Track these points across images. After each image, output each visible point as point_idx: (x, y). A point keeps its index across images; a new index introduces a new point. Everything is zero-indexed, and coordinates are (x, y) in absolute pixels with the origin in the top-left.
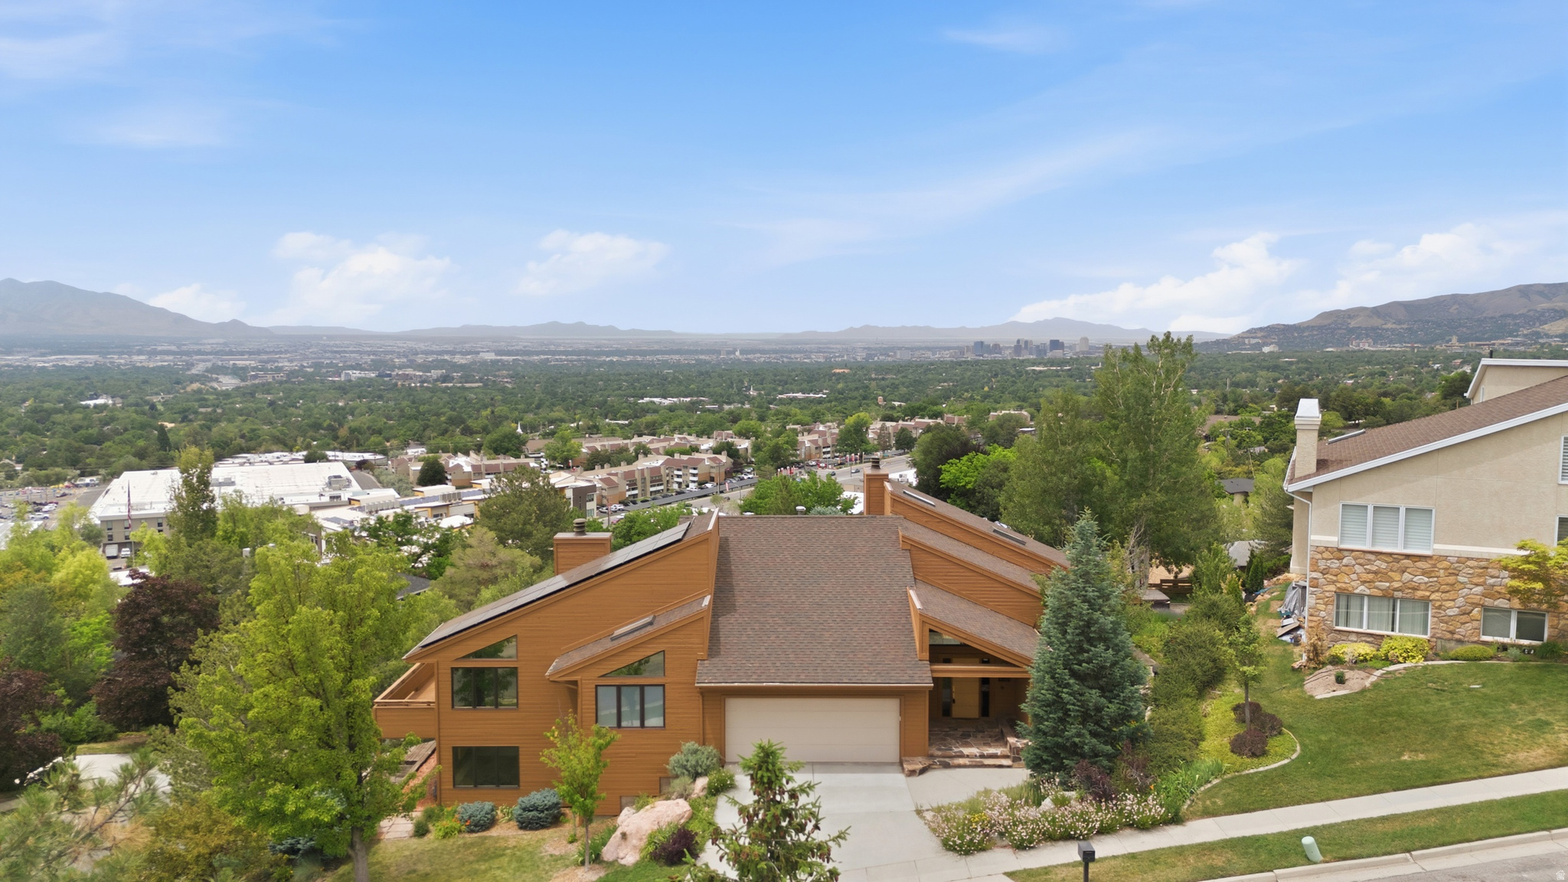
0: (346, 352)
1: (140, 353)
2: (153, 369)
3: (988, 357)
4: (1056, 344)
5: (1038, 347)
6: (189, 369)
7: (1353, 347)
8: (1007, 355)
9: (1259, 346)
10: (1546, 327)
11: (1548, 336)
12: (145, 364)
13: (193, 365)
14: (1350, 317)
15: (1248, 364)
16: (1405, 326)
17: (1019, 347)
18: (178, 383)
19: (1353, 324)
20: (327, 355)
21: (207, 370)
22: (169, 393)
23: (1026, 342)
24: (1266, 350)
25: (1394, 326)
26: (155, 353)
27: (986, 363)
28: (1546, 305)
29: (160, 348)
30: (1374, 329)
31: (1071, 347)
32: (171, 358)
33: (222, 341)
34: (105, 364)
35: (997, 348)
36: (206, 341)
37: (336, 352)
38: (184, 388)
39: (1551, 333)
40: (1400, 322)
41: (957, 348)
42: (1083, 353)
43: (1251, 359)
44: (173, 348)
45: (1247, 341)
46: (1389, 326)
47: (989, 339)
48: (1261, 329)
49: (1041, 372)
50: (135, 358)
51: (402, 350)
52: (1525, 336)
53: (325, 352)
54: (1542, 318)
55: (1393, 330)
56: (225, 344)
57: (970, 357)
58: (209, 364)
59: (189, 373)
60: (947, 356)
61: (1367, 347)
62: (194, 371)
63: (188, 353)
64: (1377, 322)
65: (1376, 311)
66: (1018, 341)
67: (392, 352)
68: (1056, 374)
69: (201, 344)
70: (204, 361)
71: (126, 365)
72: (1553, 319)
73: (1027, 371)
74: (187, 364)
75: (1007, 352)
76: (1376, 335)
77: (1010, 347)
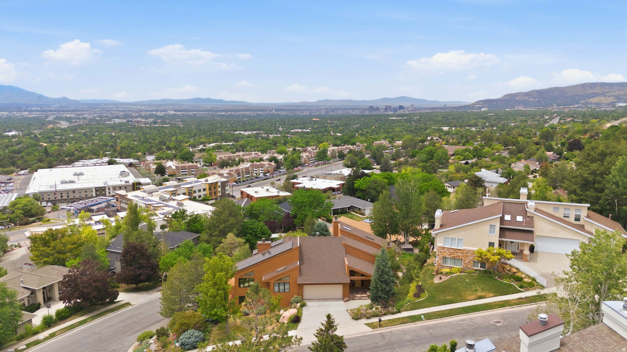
0: (112, 111)
1: (25, 111)
2: (32, 118)
3: (374, 113)
4: (401, 107)
5: (394, 108)
6: (47, 118)
7: (516, 109)
8: (382, 112)
9: (480, 108)
10: (591, 100)
11: (591, 104)
12: (28, 116)
13: (48, 116)
14: (516, 96)
15: (475, 116)
16: (537, 100)
17: (387, 108)
18: (44, 125)
19: (517, 98)
20: (104, 112)
21: (55, 119)
22: (41, 129)
23: (389, 107)
24: (483, 110)
25: (533, 100)
26: (31, 111)
27: (373, 116)
28: (592, 91)
29: (33, 109)
30: (525, 101)
31: (407, 108)
32: (39, 113)
33: (59, 106)
34: (11, 116)
35: (378, 109)
36: (52, 106)
37: (108, 111)
38: (46, 127)
39: (593, 102)
40: (535, 98)
41: (363, 109)
42: (412, 111)
43: (476, 114)
44: (39, 109)
45: (476, 106)
46: (531, 100)
47: (375, 105)
48: (481, 101)
49: (395, 120)
50: (24, 113)
51: (135, 110)
52: (583, 103)
53: (103, 110)
54: (590, 96)
55: (533, 101)
56: (61, 107)
57: (367, 113)
58: (55, 116)
59: (47, 120)
60: (358, 112)
61: (521, 109)
62: (49, 119)
63: (45, 111)
64: (526, 98)
65: (527, 94)
66: (386, 106)
67: (131, 111)
68: (400, 121)
69: (51, 107)
70: (52, 114)
71: (20, 116)
72: (594, 97)
73: (389, 120)
74: (46, 116)
75: (382, 110)
76: (525, 103)
77: (383, 108)
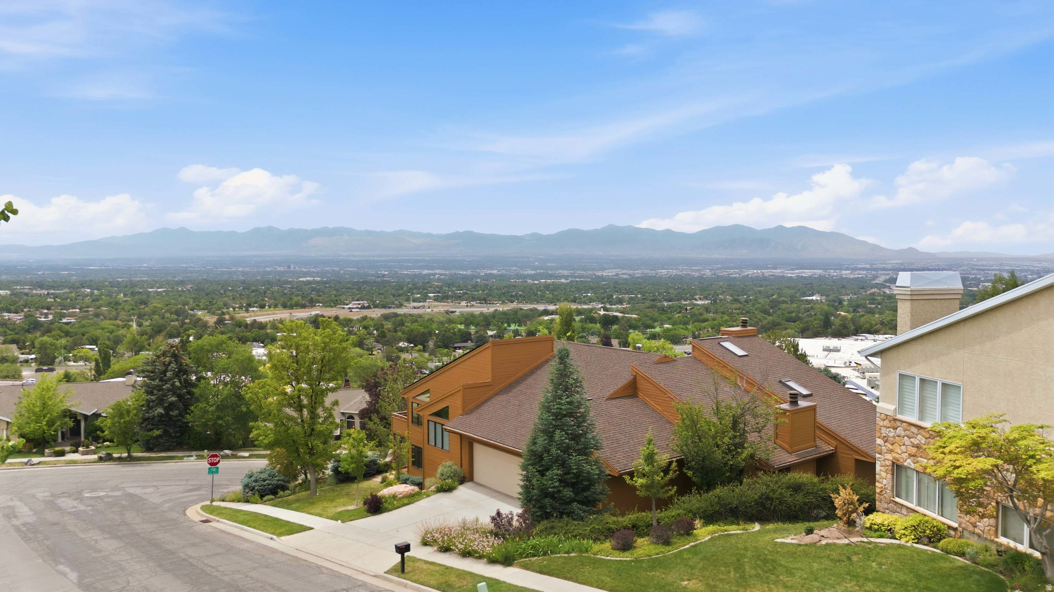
0: (989, 270)
1: (847, 269)
2: (852, 279)
6: (874, 280)
12: (848, 276)
13: (877, 277)
18: (863, 288)
20: (974, 272)
21: (886, 281)
22: (855, 295)
26: (855, 269)
29: (859, 266)
32: (865, 272)
33: (900, 262)
34: (825, 276)
36: (889, 262)
37: (981, 270)
38: (866, 292)
44: (868, 266)
50: (844, 272)
51: (1036, 269)
53: (973, 269)
56: (902, 264)
58: (888, 277)
59: (874, 282)
62: (877, 281)
63: (876, 270)
67: (1026, 271)
69: (886, 264)
70: (884, 274)
71: (837, 276)
74: (874, 277)
